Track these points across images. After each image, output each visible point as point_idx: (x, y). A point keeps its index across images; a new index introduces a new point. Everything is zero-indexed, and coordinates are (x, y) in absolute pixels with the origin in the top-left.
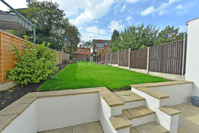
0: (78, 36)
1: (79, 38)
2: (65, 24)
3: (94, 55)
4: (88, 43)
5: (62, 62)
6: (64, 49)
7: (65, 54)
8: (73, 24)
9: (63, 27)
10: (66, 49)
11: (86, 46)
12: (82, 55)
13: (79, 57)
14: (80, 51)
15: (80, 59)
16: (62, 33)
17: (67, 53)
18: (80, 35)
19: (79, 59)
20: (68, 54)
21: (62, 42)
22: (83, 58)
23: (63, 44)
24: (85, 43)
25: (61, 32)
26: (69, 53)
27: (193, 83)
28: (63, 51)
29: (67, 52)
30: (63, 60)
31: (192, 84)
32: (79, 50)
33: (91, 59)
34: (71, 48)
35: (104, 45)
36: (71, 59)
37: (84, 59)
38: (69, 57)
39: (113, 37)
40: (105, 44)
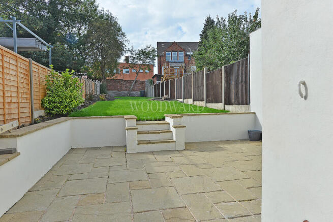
0: (120, 38)
1: (121, 42)
2: (87, 11)
3: (156, 82)
4: (144, 54)
5: (86, 99)
6: (87, 70)
7: (90, 83)
8: (105, 11)
9: (84, 18)
10: (91, 70)
11: (140, 59)
12: (130, 82)
13: (124, 88)
14: (127, 72)
15: (126, 92)
16: (81, 31)
17: (94, 79)
18: (123, 34)
19: (122, 92)
20: (97, 82)
21: (81, 53)
22: (132, 91)
23: (85, 59)
24: (136, 54)
25: (79, 29)
26: (99, 80)
27: (255, 113)
28: (86, 77)
29: (95, 77)
30: (86, 95)
31: (254, 115)
32: (124, 72)
33: (151, 90)
34: (103, 68)
35: (186, 55)
36: (102, 92)
37: (134, 92)
38: (98, 89)
39: (204, 35)
40: (188, 53)
